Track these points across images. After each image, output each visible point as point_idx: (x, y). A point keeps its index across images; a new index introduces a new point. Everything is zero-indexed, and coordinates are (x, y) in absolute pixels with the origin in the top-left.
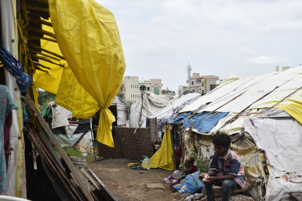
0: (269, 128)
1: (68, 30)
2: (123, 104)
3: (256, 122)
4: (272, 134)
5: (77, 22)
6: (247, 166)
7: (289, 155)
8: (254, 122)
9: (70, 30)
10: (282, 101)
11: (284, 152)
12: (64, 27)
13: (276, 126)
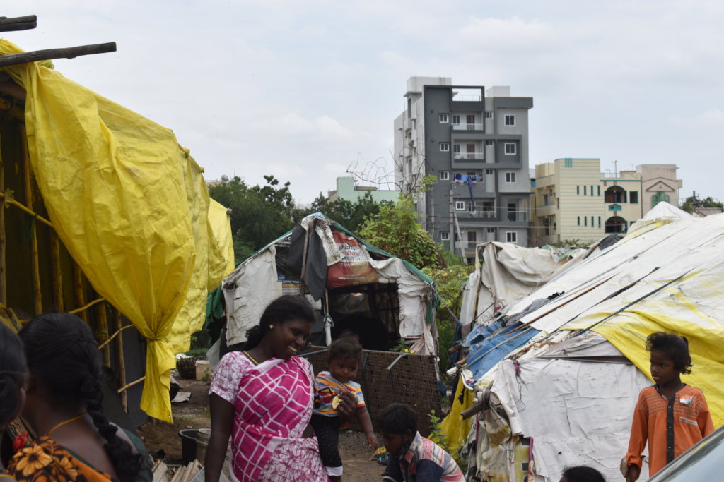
0: (557, 385)
1: (59, 191)
2: (414, 280)
3: (527, 369)
4: (561, 399)
5: (77, 171)
6: (491, 475)
7: (593, 452)
8: (521, 369)
9: (63, 190)
10: (616, 314)
11: (581, 443)
12: (50, 184)
13: (577, 380)
